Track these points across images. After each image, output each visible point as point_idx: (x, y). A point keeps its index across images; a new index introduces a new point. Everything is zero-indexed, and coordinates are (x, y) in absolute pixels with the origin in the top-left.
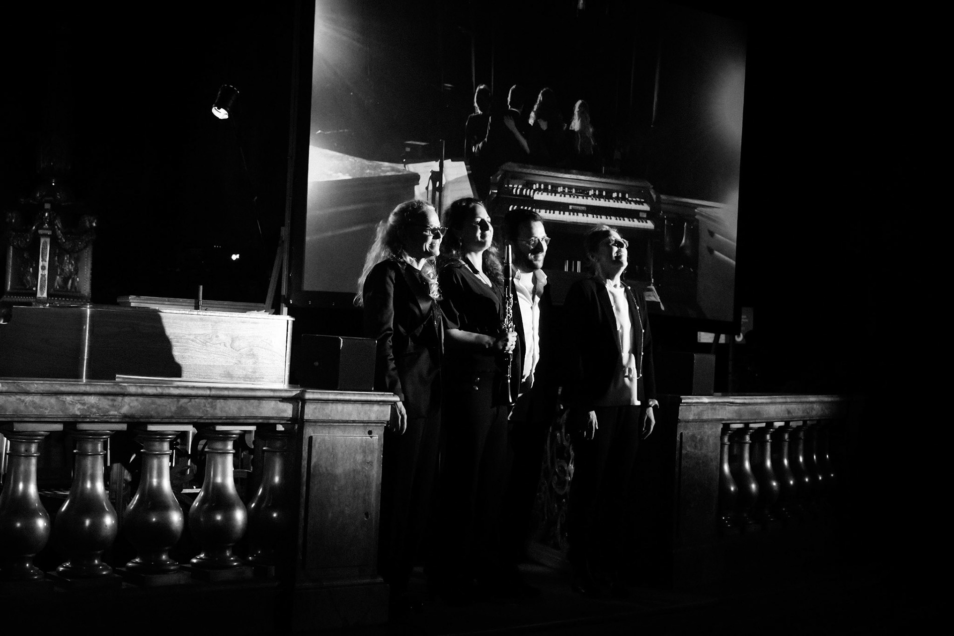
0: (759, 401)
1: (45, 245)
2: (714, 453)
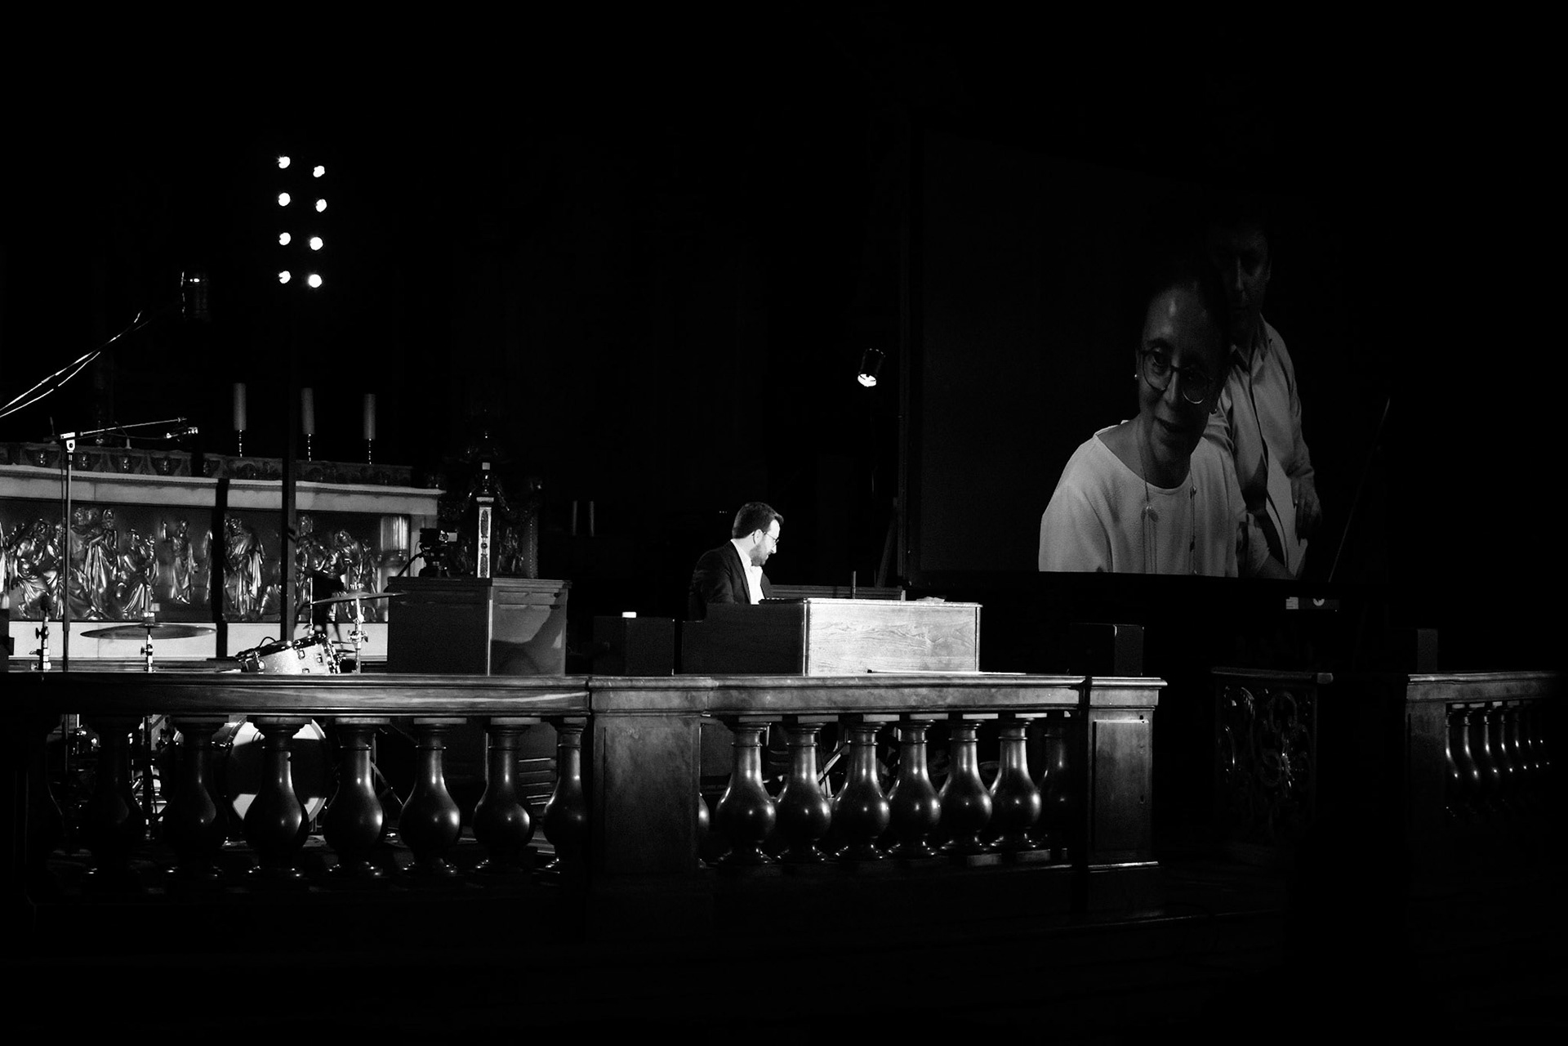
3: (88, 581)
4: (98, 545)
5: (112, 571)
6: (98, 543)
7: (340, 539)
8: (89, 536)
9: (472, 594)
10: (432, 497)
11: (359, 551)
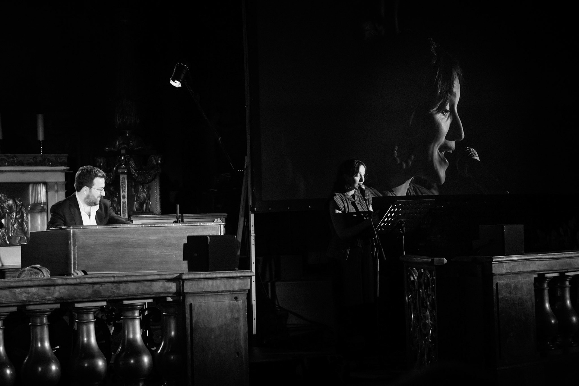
1: (124, 180)
2: (528, 296)
10: (61, 171)
11: (13, 205)
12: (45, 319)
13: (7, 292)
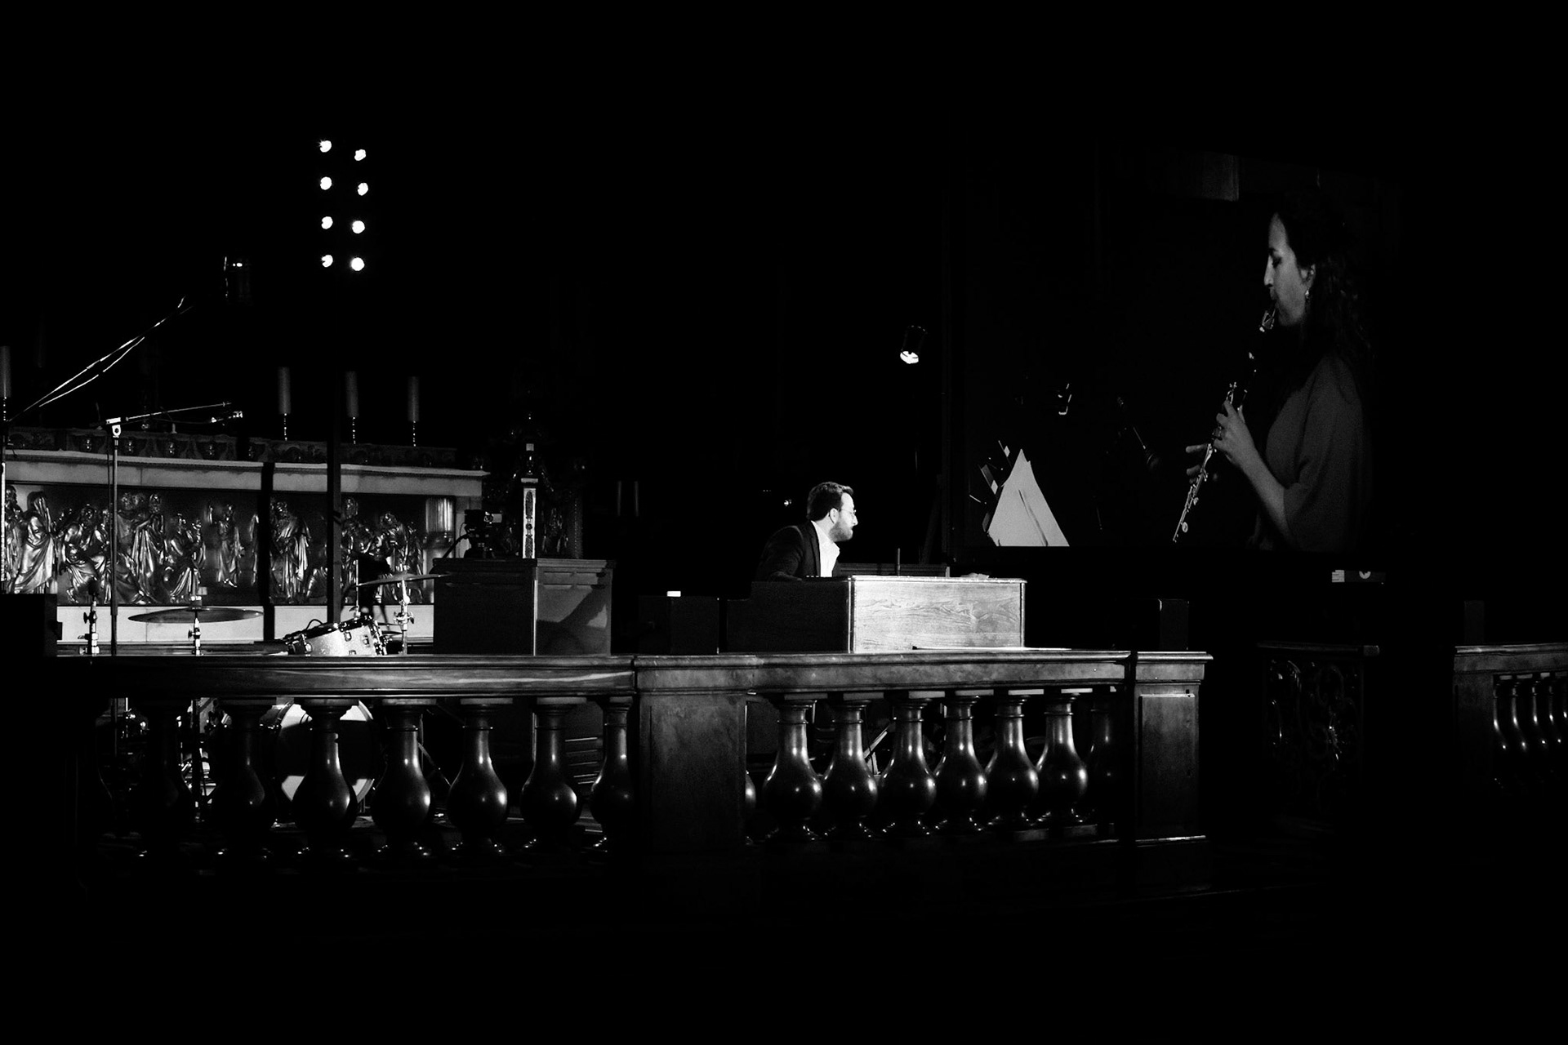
0: (1529, 649)
1: (530, 494)
3: (135, 566)
4: (146, 530)
5: (159, 556)
6: (145, 528)
7: (385, 522)
8: (136, 521)
9: (517, 575)
10: (477, 478)
11: (405, 533)
12: (969, 710)
13: (939, 669)
